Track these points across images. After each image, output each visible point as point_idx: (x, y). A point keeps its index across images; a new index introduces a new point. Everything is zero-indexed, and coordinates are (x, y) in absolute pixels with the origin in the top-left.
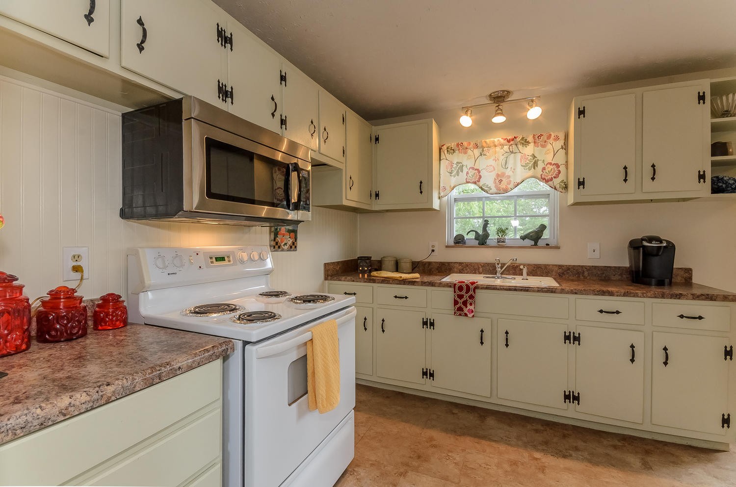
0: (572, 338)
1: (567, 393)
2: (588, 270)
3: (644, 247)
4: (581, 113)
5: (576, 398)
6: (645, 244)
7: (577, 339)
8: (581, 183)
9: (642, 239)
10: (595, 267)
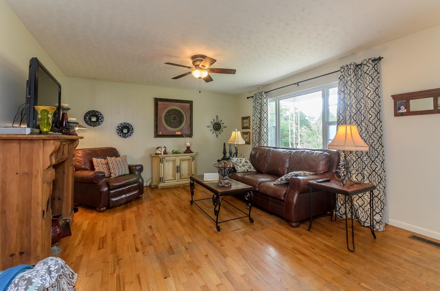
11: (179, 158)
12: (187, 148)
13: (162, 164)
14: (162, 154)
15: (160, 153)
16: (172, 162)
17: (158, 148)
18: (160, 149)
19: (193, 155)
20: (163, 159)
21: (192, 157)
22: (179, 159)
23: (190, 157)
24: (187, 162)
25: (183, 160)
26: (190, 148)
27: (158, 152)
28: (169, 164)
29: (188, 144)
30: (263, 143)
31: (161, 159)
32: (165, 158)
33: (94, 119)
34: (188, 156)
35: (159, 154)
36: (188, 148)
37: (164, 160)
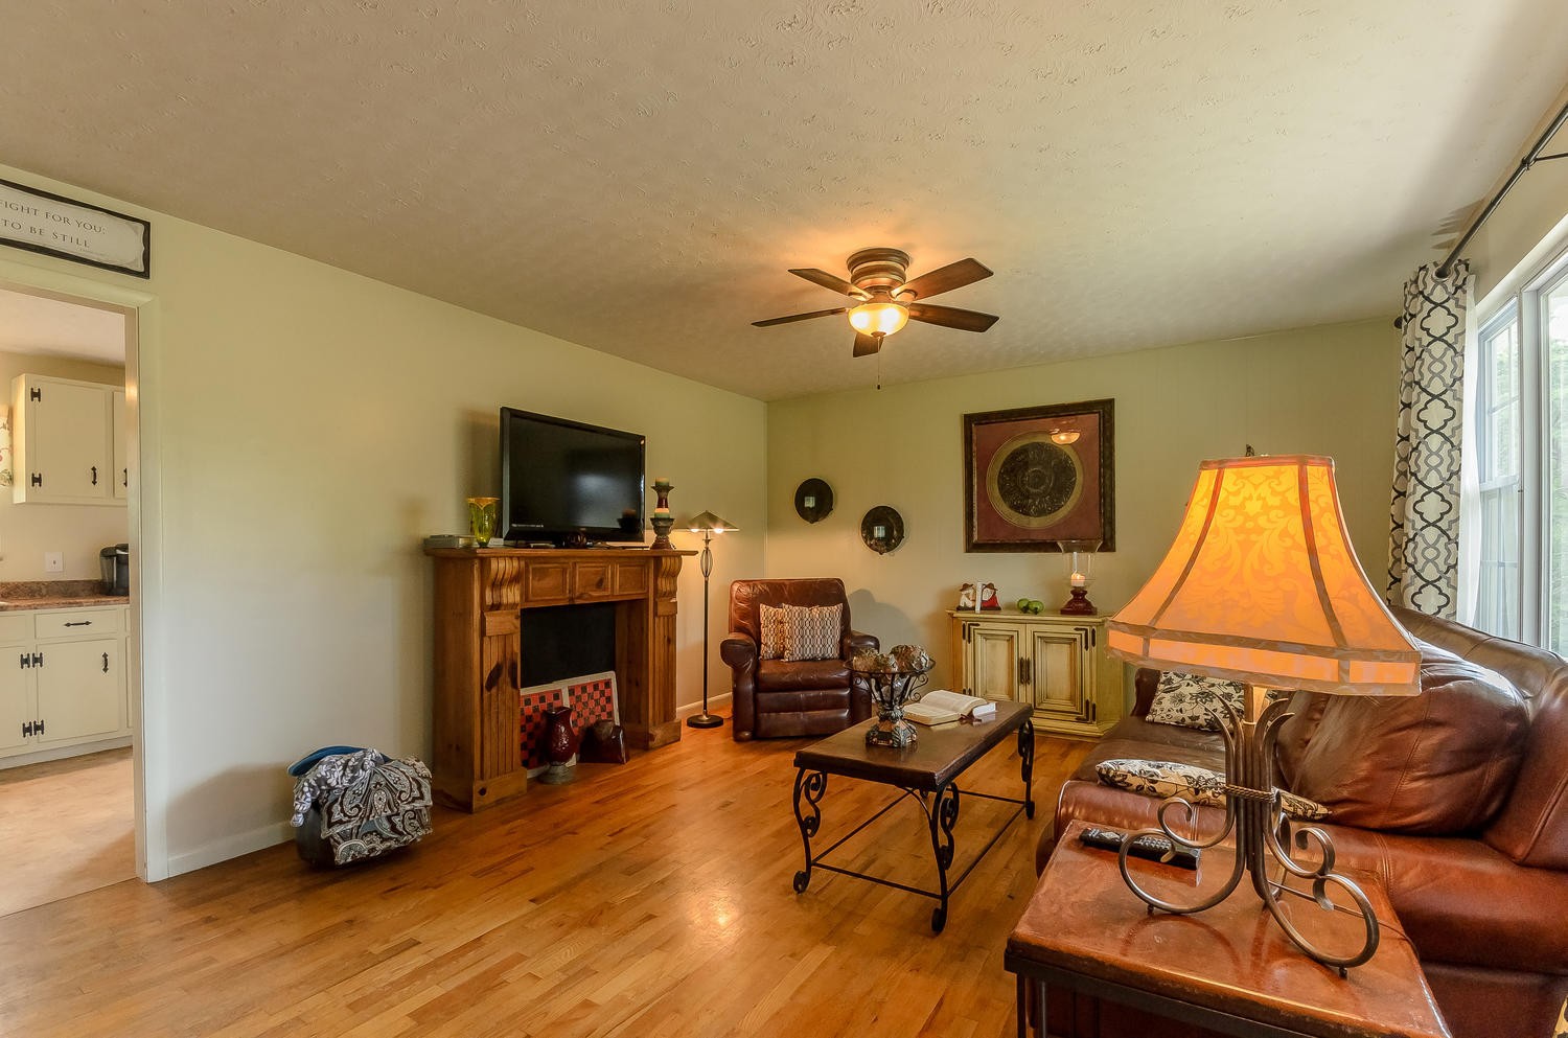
0: (32, 661)
1: (27, 726)
2: (47, 587)
3: (118, 556)
4: (36, 395)
5: (40, 728)
6: (119, 552)
7: (38, 660)
8: (37, 480)
9: (117, 548)
10: (56, 583)
11: (1031, 628)
12: (1072, 592)
13: (970, 646)
14: (978, 609)
15: (970, 604)
16: (1006, 642)
17: (966, 587)
18: (971, 591)
19: (1090, 624)
20: (972, 627)
21: (1083, 633)
22: (1028, 632)
23: (1076, 629)
24: (1066, 648)
25: (1047, 640)
26: (1086, 592)
27: (965, 601)
28: (994, 646)
29: (1078, 579)
30: (1412, 590)
31: (964, 625)
32: (978, 625)
33: (810, 503)
34: (1067, 627)
35: (966, 609)
36: (1079, 594)
37: (976, 632)
